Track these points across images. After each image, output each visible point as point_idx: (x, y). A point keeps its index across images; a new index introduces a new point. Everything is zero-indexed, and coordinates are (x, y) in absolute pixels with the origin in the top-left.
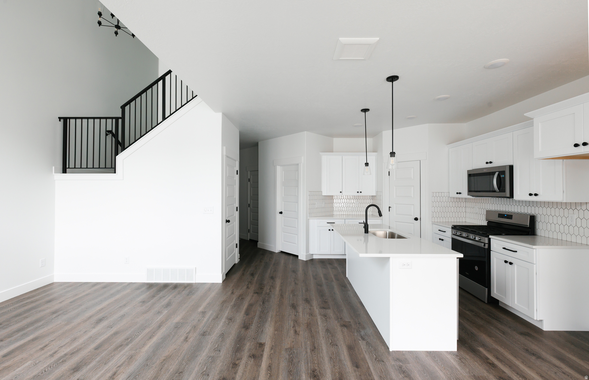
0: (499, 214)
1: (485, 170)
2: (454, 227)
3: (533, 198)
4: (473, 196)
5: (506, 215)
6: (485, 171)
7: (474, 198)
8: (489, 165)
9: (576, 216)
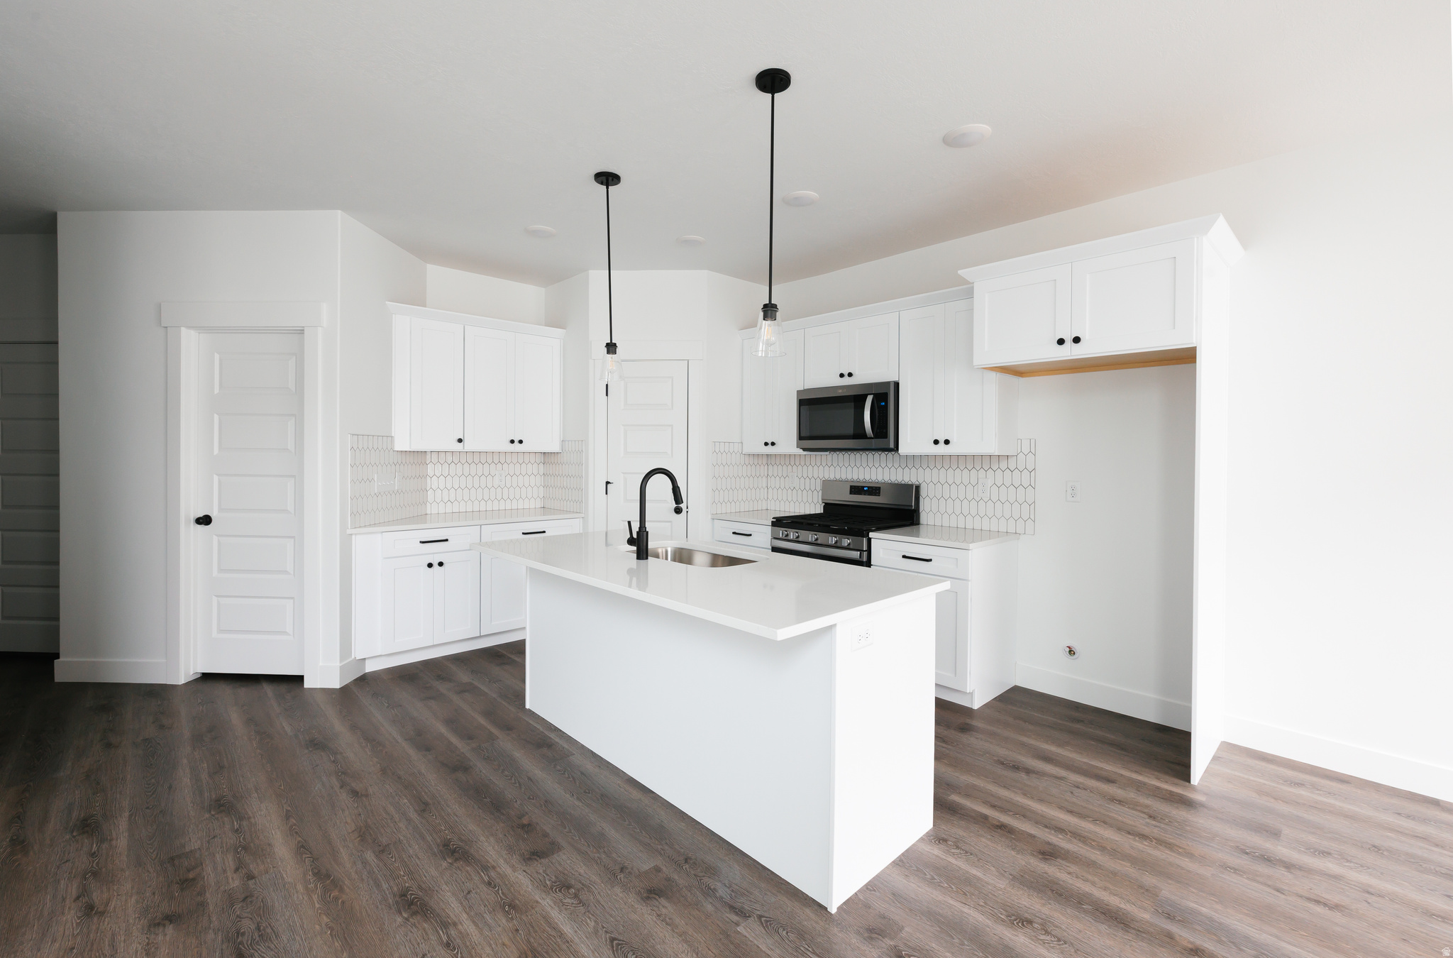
0: (852, 487)
1: (840, 391)
2: (778, 522)
3: (941, 449)
4: (804, 450)
5: (865, 489)
6: (840, 393)
7: (805, 453)
8: (846, 381)
9: (990, 482)
